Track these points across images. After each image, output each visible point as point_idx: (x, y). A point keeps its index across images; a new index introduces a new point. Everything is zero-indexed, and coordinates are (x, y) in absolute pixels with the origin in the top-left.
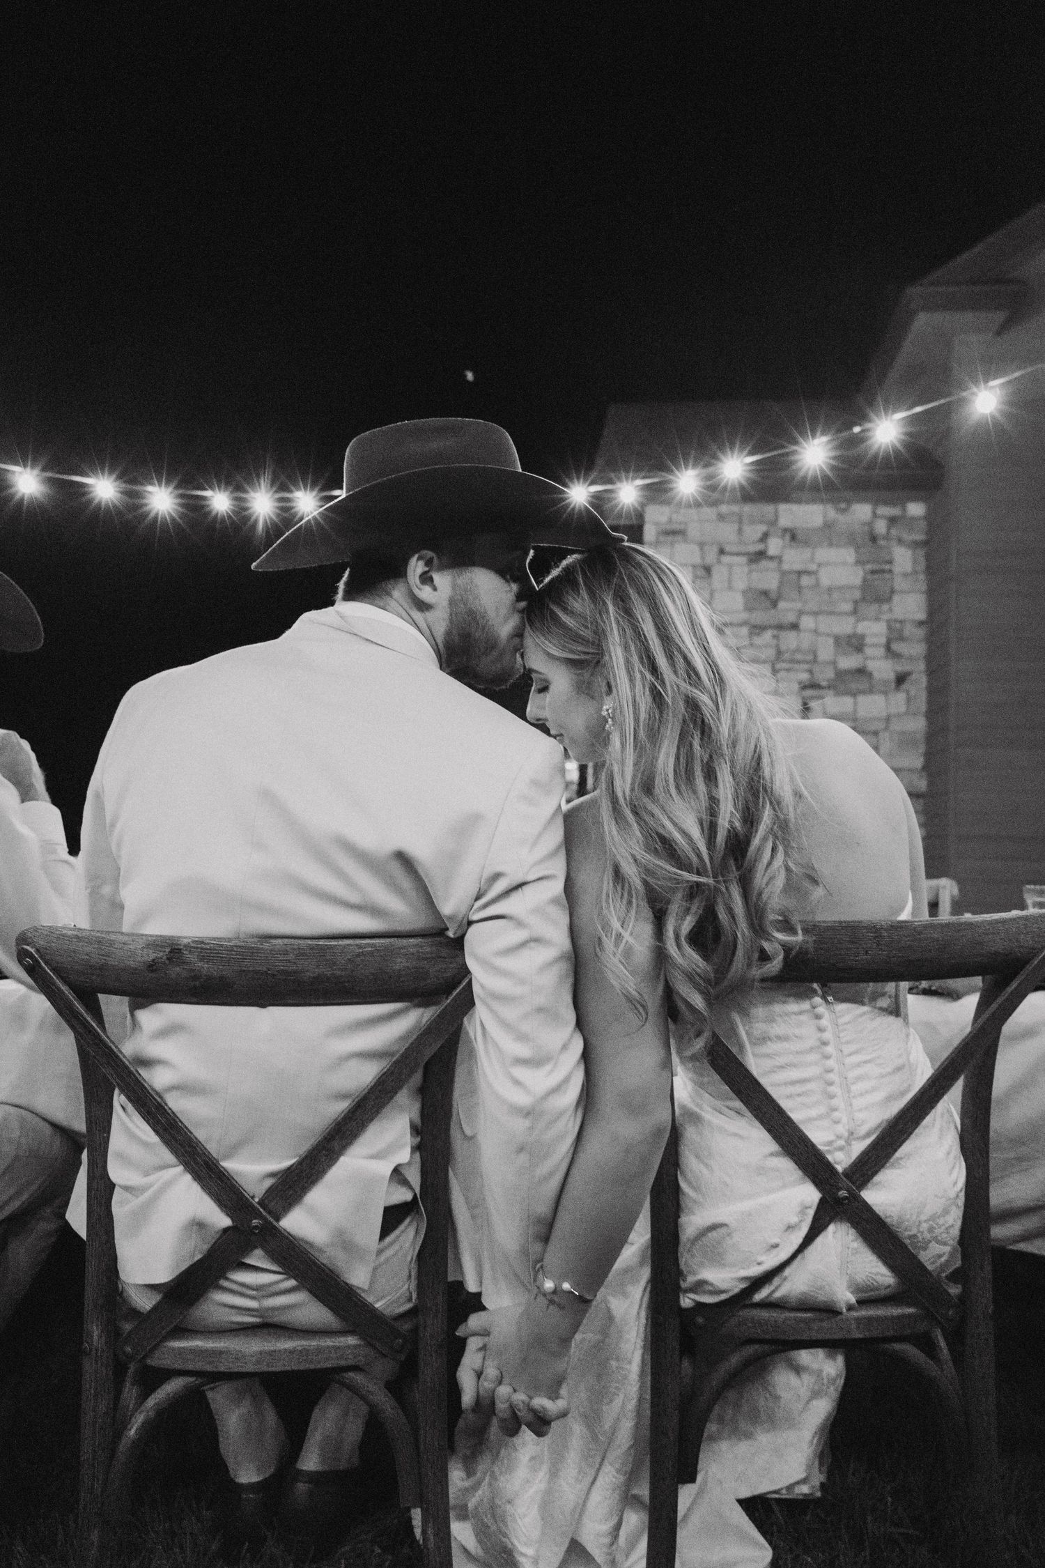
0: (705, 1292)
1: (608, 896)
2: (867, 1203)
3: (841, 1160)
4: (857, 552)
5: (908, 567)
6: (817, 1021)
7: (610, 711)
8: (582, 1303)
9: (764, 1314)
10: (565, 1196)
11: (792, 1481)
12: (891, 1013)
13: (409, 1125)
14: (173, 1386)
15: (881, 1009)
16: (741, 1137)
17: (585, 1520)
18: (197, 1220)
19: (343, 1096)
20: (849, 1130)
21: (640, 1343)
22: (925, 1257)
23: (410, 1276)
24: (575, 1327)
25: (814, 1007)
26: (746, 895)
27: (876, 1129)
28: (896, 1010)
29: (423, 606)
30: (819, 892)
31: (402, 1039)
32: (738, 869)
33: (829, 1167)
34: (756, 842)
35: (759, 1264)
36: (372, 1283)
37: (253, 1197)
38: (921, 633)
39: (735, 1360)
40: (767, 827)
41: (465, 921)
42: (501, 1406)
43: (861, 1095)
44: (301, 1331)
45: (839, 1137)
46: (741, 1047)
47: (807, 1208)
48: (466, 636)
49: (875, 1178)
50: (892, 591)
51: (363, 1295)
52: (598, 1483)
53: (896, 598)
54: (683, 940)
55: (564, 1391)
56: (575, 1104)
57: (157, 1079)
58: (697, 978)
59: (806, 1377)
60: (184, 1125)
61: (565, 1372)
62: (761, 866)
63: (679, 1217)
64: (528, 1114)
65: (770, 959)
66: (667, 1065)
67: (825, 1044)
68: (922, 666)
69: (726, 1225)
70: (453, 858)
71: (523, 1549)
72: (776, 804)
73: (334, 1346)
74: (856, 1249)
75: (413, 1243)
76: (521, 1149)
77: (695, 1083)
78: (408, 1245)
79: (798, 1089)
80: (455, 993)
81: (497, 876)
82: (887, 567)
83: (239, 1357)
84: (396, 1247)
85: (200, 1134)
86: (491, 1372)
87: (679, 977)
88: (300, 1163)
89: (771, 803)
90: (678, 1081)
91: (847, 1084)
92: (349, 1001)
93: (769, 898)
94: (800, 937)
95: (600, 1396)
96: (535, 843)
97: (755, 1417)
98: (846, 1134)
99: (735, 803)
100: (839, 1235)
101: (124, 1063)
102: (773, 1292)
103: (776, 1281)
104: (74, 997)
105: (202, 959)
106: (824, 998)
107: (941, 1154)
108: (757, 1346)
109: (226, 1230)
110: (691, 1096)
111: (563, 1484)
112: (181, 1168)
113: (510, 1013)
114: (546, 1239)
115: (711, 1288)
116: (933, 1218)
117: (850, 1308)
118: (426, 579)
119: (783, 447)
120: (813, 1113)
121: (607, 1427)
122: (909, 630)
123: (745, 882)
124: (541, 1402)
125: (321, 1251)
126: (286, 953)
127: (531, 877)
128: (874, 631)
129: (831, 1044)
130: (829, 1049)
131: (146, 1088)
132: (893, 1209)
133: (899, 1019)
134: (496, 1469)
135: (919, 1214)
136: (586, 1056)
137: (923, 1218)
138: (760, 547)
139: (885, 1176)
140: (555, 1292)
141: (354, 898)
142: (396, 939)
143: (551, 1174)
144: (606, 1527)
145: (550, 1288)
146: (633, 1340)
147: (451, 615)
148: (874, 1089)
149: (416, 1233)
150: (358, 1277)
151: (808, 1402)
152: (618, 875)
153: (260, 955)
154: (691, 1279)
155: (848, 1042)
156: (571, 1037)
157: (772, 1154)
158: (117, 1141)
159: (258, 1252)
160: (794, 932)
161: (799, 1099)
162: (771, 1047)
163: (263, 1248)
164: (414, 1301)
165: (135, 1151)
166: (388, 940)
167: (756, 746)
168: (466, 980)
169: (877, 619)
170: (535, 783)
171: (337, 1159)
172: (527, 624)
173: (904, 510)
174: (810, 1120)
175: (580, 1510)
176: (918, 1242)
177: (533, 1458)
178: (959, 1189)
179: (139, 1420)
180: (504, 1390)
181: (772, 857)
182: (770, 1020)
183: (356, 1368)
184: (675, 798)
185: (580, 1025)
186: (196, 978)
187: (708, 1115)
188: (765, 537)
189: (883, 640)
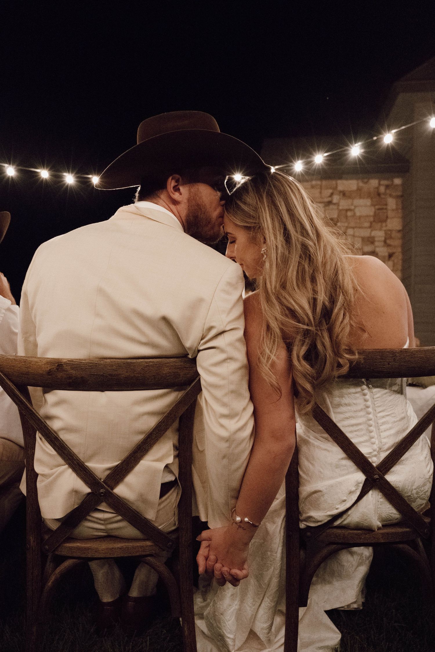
0: (311, 521)
1: (264, 338)
2: (387, 481)
3: (375, 461)
4: (372, 201)
5: (394, 207)
6: (364, 397)
7: (265, 251)
8: (254, 527)
9: (339, 531)
10: (245, 478)
11: (349, 603)
12: (398, 393)
13: (172, 445)
14: (68, 563)
15: (394, 391)
16: (328, 451)
17: (256, 622)
18: (74, 490)
19: (141, 433)
20: (379, 447)
21: (281, 544)
22: (414, 505)
23: (175, 514)
24: (251, 537)
25: (363, 390)
26: (331, 337)
27: (392, 446)
28: (401, 392)
29: (175, 202)
30: (366, 335)
31: (168, 406)
32: (327, 324)
33: (370, 464)
34: (336, 311)
35: (337, 509)
36: (157, 517)
37: (100, 479)
38: (399, 235)
39: (325, 551)
40: (341, 304)
41: (196, 350)
42: (217, 573)
43: (385, 431)
44: (125, 539)
45: (374, 450)
46: (328, 410)
47: (359, 483)
48: (196, 217)
49: (391, 469)
50: (387, 217)
51: (153, 523)
52: (263, 605)
53: (389, 220)
54: (301, 358)
55: (246, 566)
56: (249, 436)
57: (55, 425)
58: (308, 376)
59: (356, 557)
60: (68, 446)
61: (246, 557)
62: (338, 323)
63: (299, 487)
64: (227, 441)
65: (343, 367)
66: (293, 417)
67: (368, 407)
68: (399, 250)
69: (320, 491)
70: (190, 320)
71: (229, 635)
72: (345, 293)
73: (140, 546)
74: (381, 502)
75: (176, 500)
76: (224, 457)
77: (306, 426)
78: (173, 500)
79: (355, 428)
80: (193, 384)
81: (211, 328)
82: (385, 207)
83: (97, 550)
84: (168, 501)
85: (75, 451)
86: (212, 557)
87: (299, 376)
88: (122, 463)
89: (343, 292)
90: (298, 425)
91: (378, 426)
92: (143, 388)
93: (342, 337)
94: (357, 356)
95: (263, 567)
96: (229, 313)
97: (333, 574)
98: (378, 449)
99: (325, 292)
100: (374, 496)
101: (39, 418)
102: (343, 521)
103: (345, 516)
104: (14, 388)
105: (72, 369)
106: (368, 386)
107: (422, 458)
108: (335, 546)
109: (89, 494)
110: (304, 432)
111: (247, 606)
112: (67, 466)
113: (219, 393)
114: (237, 498)
115: (314, 520)
116: (418, 487)
117: (379, 528)
118: (176, 189)
119: (341, 148)
120: (361, 439)
121: (266, 582)
122: (394, 234)
123: (330, 331)
124: (235, 571)
125: (132, 503)
126: (112, 366)
127: (227, 329)
128: (379, 234)
129: (371, 407)
130: (370, 410)
131: (49, 429)
132: (400, 484)
133: (402, 395)
134: (216, 599)
135: (412, 486)
136: (255, 414)
137: (414, 487)
138: (330, 199)
139: (396, 468)
140: (241, 522)
141: (143, 339)
142: (164, 359)
143: (239, 468)
144: (266, 625)
145: (239, 520)
146: (278, 543)
147: (189, 206)
148: (390, 428)
149: (177, 495)
150: (150, 515)
151: (356, 568)
152: (268, 327)
153: (99, 367)
154: (304, 516)
155: (379, 406)
156: (247, 405)
157: (342, 459)
158: (38, 454)
159: (104, 504)
160: (354, 354)
161: (355, 433)
162: (342, 409)
163: (106, 502)
164: (176, 525)
165: (45, 458)
166: (160, 360)
167: (335, 266)
168: (198, 379)
169: (380, 230)
170: (229, 284)
171: (139, 462)
172: (225, 211)
173: (392, 181)
174: (361, 442)
175: (254, 617)
176: (411, 498)
177: (232, 595)
178: (430, 474)
179: (53, 578)
180: (218, 566)
181: (344, 318)
182: (342, 396)
183: (151, 555)
184: (296, 291)
185: (252, 399)
186: (70, 378)
187: (312, 440)
188: (332, 194)
189: (383, 239)
